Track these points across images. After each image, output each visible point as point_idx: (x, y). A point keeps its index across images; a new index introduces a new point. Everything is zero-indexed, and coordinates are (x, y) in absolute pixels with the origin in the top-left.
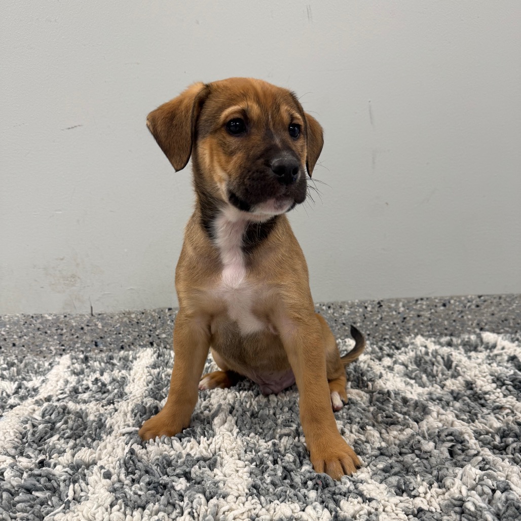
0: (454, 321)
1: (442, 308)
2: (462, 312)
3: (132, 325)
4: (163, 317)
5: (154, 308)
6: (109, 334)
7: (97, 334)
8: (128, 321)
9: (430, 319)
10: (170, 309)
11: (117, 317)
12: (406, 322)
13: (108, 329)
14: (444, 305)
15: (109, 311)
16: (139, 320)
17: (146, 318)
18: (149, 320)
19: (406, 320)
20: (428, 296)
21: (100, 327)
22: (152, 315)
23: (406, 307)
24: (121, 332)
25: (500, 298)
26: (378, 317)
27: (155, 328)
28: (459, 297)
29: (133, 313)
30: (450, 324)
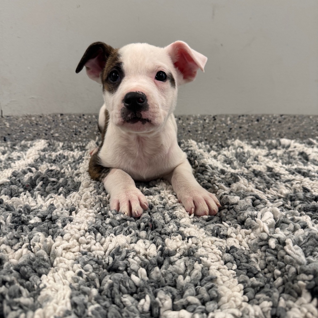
0: (264, 132)
1: (256, 122)
2: (269, 126)
3: (33, 125)
4: (56, 121)
5: (49, 113)
6: (15, 132)
7: (6, 131)
8: (29, 123)
9: (248, 130)
10: (62, 115)
11: (21, 119)
12: (232, 132)
13: (14, 128)
14: (258, 120)
15: (15, 114)
16: (37, 122)
17: (43, 120)
18: (45, 122)
19: (231, 130)
20: (247, 114)
21: (8, 126)
22: (48, 119)
23: (232, 121)
24: (24, 131)
25: (295, 117)
26: (213, 127)
27: (50, 129)
28: (268, 115)
29: (34, 116)
30: (261, 134)
